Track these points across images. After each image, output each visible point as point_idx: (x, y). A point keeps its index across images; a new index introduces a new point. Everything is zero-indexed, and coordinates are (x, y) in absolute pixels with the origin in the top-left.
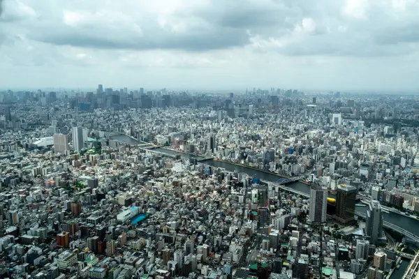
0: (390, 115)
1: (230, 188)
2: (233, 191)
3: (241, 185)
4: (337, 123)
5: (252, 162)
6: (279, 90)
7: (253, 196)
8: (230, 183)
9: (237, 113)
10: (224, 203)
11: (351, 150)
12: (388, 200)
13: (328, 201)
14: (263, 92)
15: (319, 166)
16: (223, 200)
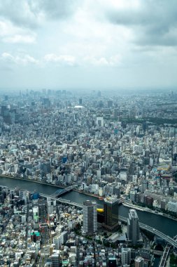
0: (140, 114)
1: (12, 207)
2: (16, 211)
3: (22, 203)
4: (100, 125)
5: (31, 175)
6: (49, 91)
7: (35, 214)
8: (12, 202)
9: (13, 119)
10: (8, 226)
11: (112, 153)
12: (142, 201)
13: (98, 212)
14: (36, 93)
15: (89, 175)
16: (7, 222)
